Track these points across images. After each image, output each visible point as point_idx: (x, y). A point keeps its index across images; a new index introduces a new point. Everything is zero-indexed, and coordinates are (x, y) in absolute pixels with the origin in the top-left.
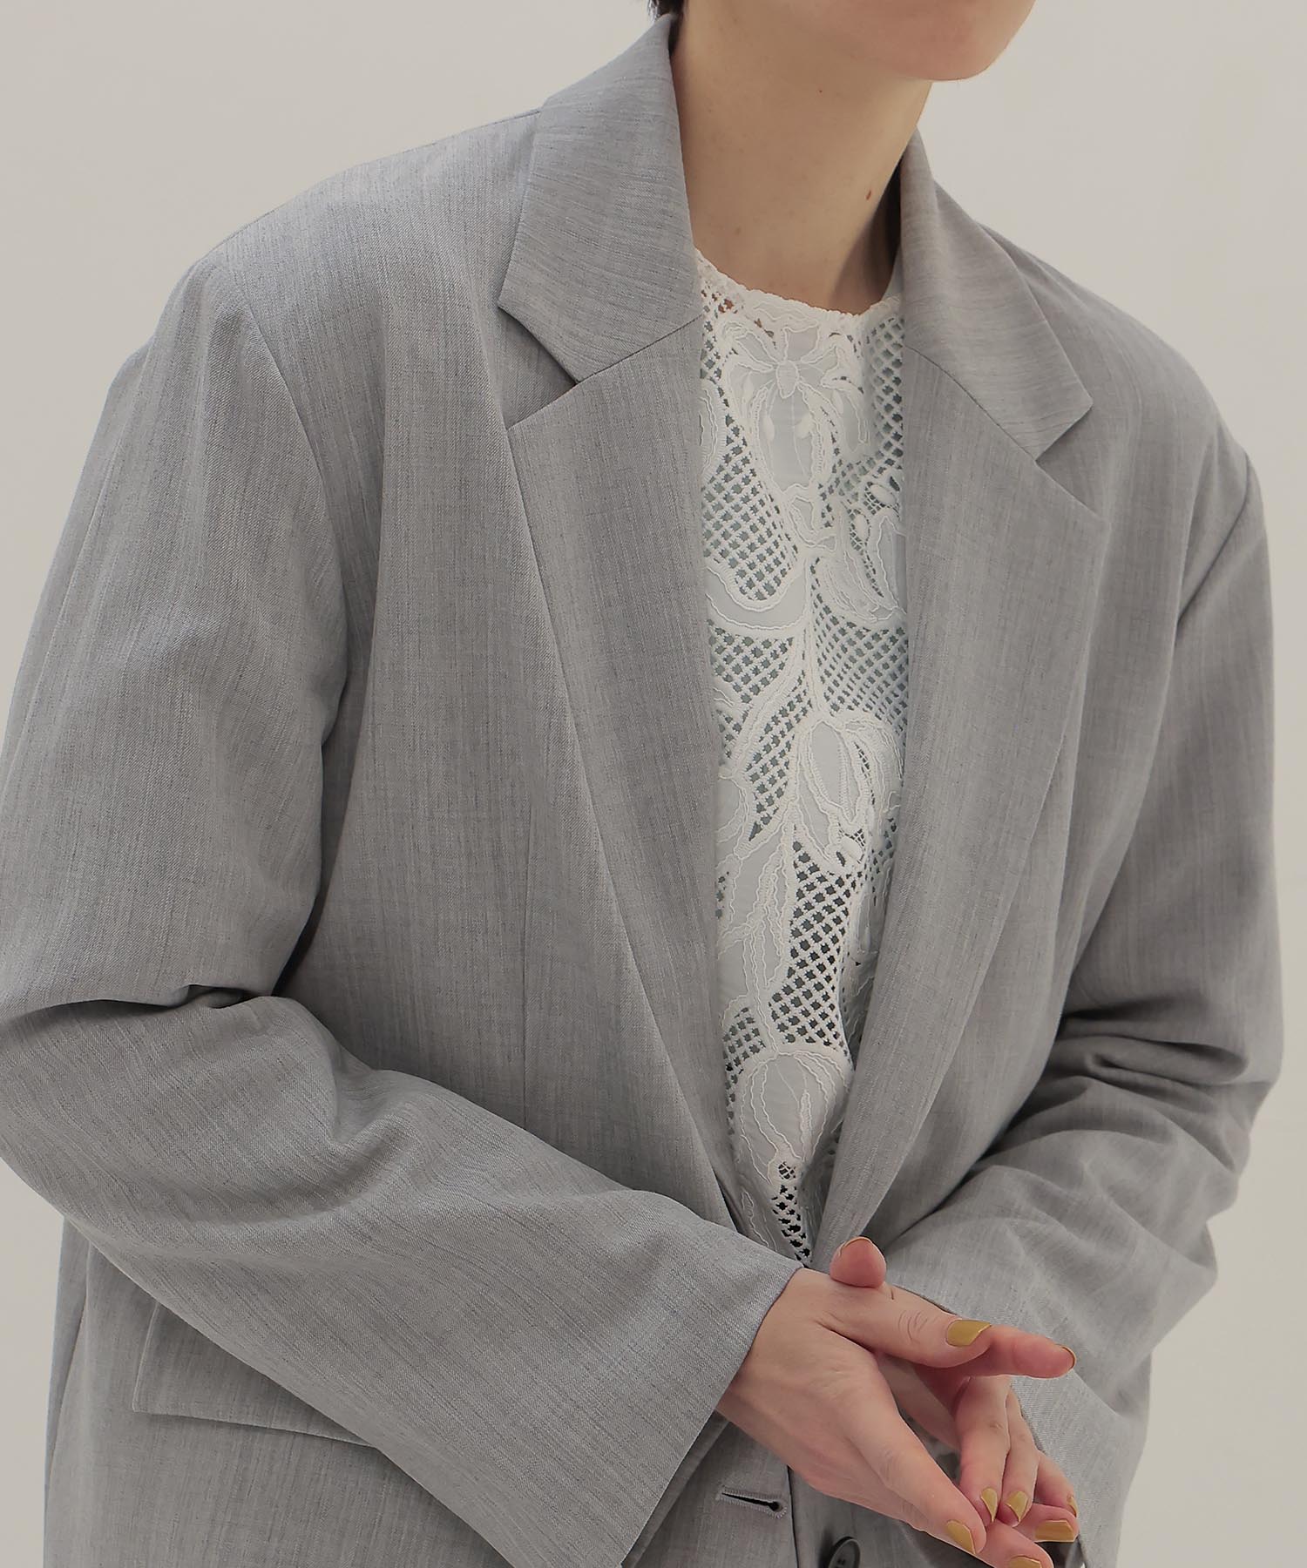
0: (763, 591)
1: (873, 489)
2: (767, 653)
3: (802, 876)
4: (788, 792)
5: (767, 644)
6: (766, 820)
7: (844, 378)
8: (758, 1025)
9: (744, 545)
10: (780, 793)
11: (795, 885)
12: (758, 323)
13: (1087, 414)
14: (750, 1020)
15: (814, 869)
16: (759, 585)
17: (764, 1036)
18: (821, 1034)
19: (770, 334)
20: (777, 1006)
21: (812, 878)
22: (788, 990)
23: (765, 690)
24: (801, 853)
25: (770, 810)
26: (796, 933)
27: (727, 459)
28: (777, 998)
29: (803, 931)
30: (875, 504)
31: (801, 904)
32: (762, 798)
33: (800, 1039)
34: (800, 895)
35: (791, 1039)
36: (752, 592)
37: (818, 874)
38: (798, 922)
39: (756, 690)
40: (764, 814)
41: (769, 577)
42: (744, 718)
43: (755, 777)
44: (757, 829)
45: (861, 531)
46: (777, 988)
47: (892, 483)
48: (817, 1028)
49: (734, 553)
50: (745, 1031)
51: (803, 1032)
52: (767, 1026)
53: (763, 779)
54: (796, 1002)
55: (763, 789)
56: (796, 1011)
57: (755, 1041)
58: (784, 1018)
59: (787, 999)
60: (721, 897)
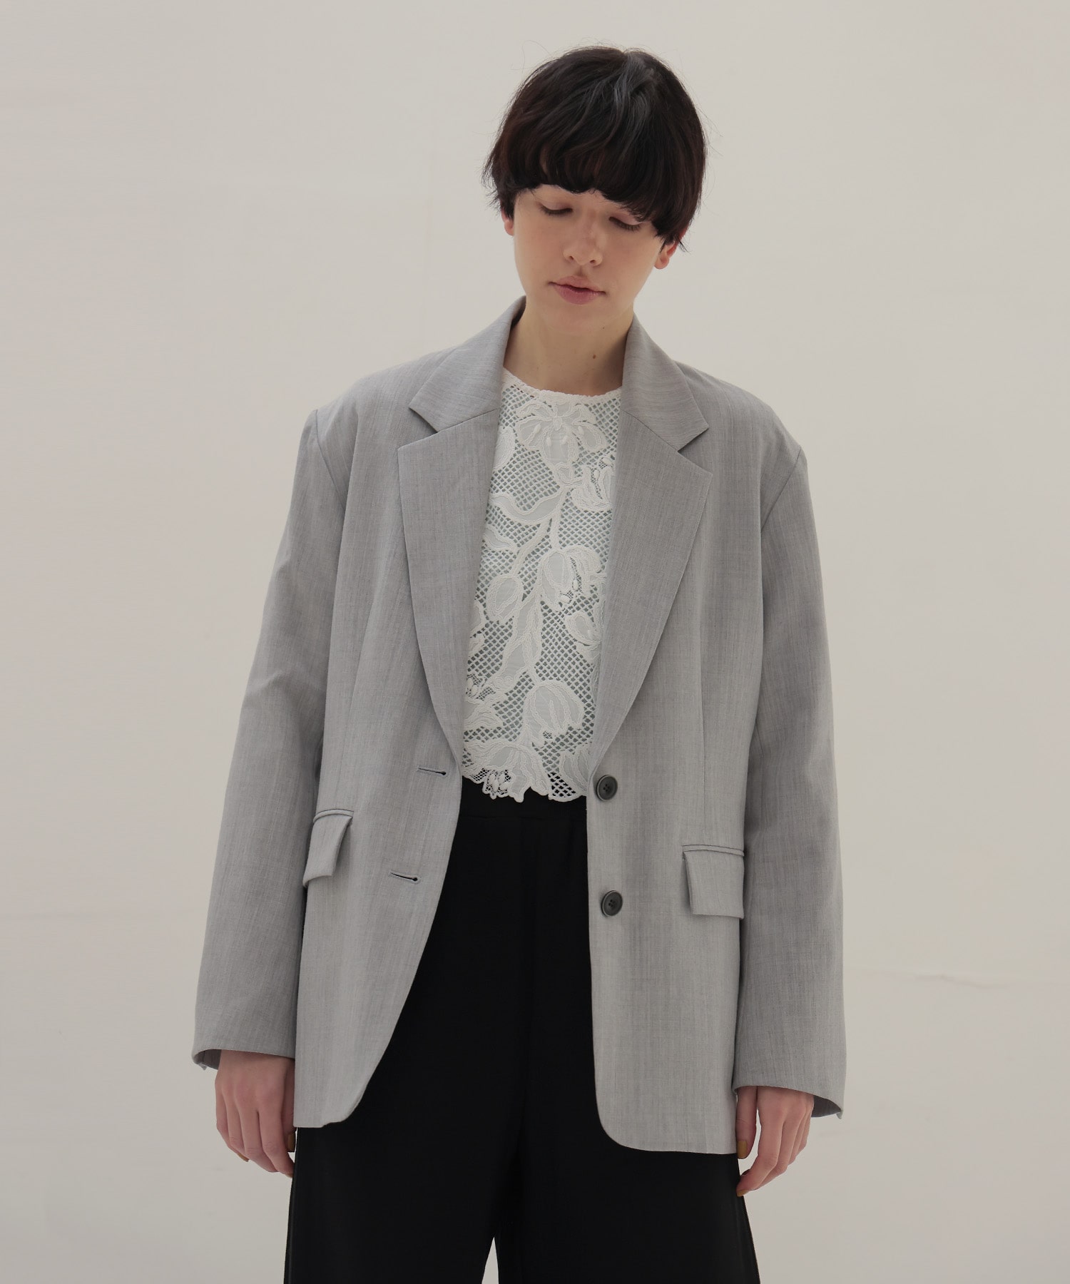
0: (526, 507)
1: (603, 460)
2: (527, 530)
3: (545, 615)
4: (537, 581)
5: (527, 527)
6: (529, 592)
7: (585, 421)
8: (531, 677)
9: (519, 488)
10: (533, 582)
11: (542, 618)
12: (545, 403)
13: (705, 432)
14: (527, 676)
15: (550, 611)
16: (525, 505)
17: (534, 681)
18: (555, 675)
19: (550, 406)
20: (538, 667)
21: (549, 615)
22: (542, 660)
23: (526, 543)
24: (544, 605)
25: (529, 588)
26: (544, 637)
27: (515, 455)
28: (538, 664)
29: (546, 636)
30: (603, 465)
31: (545, 625)
32: (526, 583)
33: (547, 678)
34: (544, 622)
35: (544, 679)
36: (521, 507)
37: (551, 613)
38: (544, 633)
39: (523, 543)
40: (527, 590)
41: (529, 502)
42: (518, 553)
43: (522, 576)
44: (525, 596)
45: (596, 476)
46: (537, 660)
47: (612, 457)
48: (553, 673)
49: (515, 491)
50: (525, 682)
51: (548, 675)
52: (534, 676)
53: (526, 576)
54: (545, 664)
55: (525, 580)
56: (545, 668)
57: (530, 684)
58: (541, 671)
59: (541, 664)
60: (510, 627)
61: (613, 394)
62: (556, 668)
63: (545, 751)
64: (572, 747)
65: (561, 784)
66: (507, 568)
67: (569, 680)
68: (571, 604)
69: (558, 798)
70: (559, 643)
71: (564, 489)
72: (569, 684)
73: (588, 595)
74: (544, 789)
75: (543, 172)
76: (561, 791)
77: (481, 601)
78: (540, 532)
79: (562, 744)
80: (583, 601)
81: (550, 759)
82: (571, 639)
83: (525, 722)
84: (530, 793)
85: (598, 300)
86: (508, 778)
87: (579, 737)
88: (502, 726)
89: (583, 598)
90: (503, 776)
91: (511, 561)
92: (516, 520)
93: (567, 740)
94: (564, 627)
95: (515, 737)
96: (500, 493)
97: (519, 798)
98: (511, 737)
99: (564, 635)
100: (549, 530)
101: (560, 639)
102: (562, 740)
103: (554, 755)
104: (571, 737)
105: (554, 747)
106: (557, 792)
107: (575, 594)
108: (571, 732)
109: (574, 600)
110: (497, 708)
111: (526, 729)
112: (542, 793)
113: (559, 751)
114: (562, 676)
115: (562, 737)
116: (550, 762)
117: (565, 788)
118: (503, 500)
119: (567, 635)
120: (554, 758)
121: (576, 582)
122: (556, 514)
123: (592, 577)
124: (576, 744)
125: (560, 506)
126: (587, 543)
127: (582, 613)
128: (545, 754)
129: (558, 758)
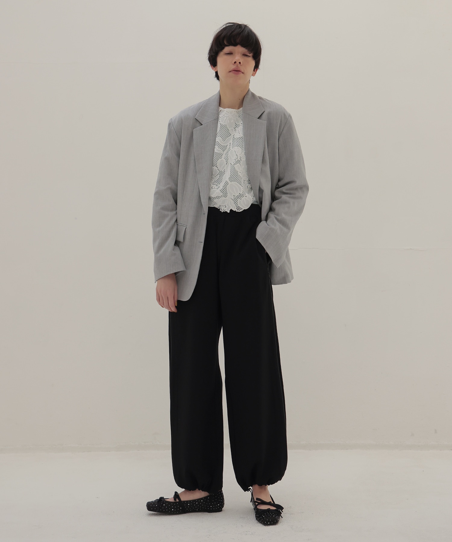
2: (225, 147)
10: (228, 159)
13: (264, 112)
14: (227, 181)
16: (224, 140)
18: (234, 181)
19: (228, 112)
23: (225, 150)
25: (227, 161)
28: (229, 178)
29: (231, 171)
44: (227, 163)
49: (222, 137)
50: (227, 183)
51: (232, 181)
52: (229, 181)
53: (226, 158)
54: (231, 178)
55: (226, 159)
56: (231, 179)
57: (228, 183)
58: (230, 180)
59: (230, 178)
60: (225, 172)
61: (241, 109)
62: (234, 179)
63: (234, 200)
64: (240, 198)
65: (239, 208)
66: (221, 157)
67: (238, 181)
68: (236, 162)
69: (238, 211)
70: (234, 172)
71: (232, 135)
72: (238, 182)
73: (239, 159)
74: (234, 209)
75: (225, 44)
76: (239, 209)
77: (216, 167)
78: (228, 147)
79: (238, 198)
80: (238, 161)
81: (235, 201)
82: (237, 171)
83: (228, 192)
84: (231, 210)
85: (242, 74)
86: (226, 207)
87: (242, 195)
88: (222, 195)
89: (238, 160)
90: (225, 206)
91: (222, 156)
92: (222, 144)
93: (239, 197)
94: (235, 168)
95: (226, 197)
96: (218, 138)
97: (229, 212)
98: (225, 197)
99: (235, 170)
100: (230, 146)
101: (234, 171)
102: (238, 197)
103: (236, 200)
104: (240, 196)
105: (236, 199)
106: (238, 209)
107: (236, 159)
108: (240, 195)
109: (236, 161)
110: (221, 191)
111: (228, 194)
112: (234, 210)
113: (237, 200)
114: (236, 181)
115: (238, 196)
116: (235, 202)
117: (240, 208)
118: (218, 139)
119: (236, 170)
120: (236, 201)
121: (236, 156)
122: (231, 141)
123: (240, 155)
124: (241, 197)
125: (232, 139)
126: (238, 146)
127: (238, 164)
128: (234, 201)
129: (237, 201)
